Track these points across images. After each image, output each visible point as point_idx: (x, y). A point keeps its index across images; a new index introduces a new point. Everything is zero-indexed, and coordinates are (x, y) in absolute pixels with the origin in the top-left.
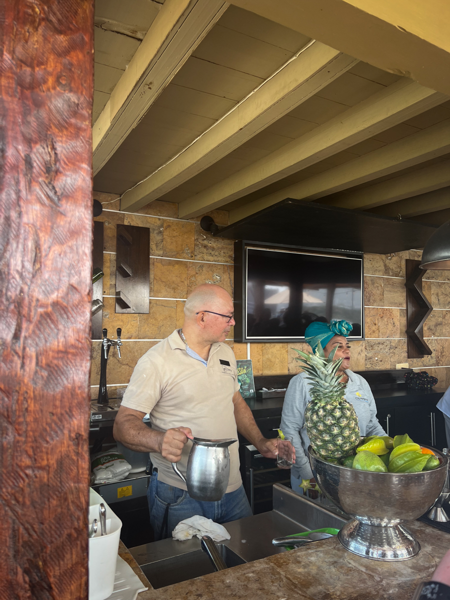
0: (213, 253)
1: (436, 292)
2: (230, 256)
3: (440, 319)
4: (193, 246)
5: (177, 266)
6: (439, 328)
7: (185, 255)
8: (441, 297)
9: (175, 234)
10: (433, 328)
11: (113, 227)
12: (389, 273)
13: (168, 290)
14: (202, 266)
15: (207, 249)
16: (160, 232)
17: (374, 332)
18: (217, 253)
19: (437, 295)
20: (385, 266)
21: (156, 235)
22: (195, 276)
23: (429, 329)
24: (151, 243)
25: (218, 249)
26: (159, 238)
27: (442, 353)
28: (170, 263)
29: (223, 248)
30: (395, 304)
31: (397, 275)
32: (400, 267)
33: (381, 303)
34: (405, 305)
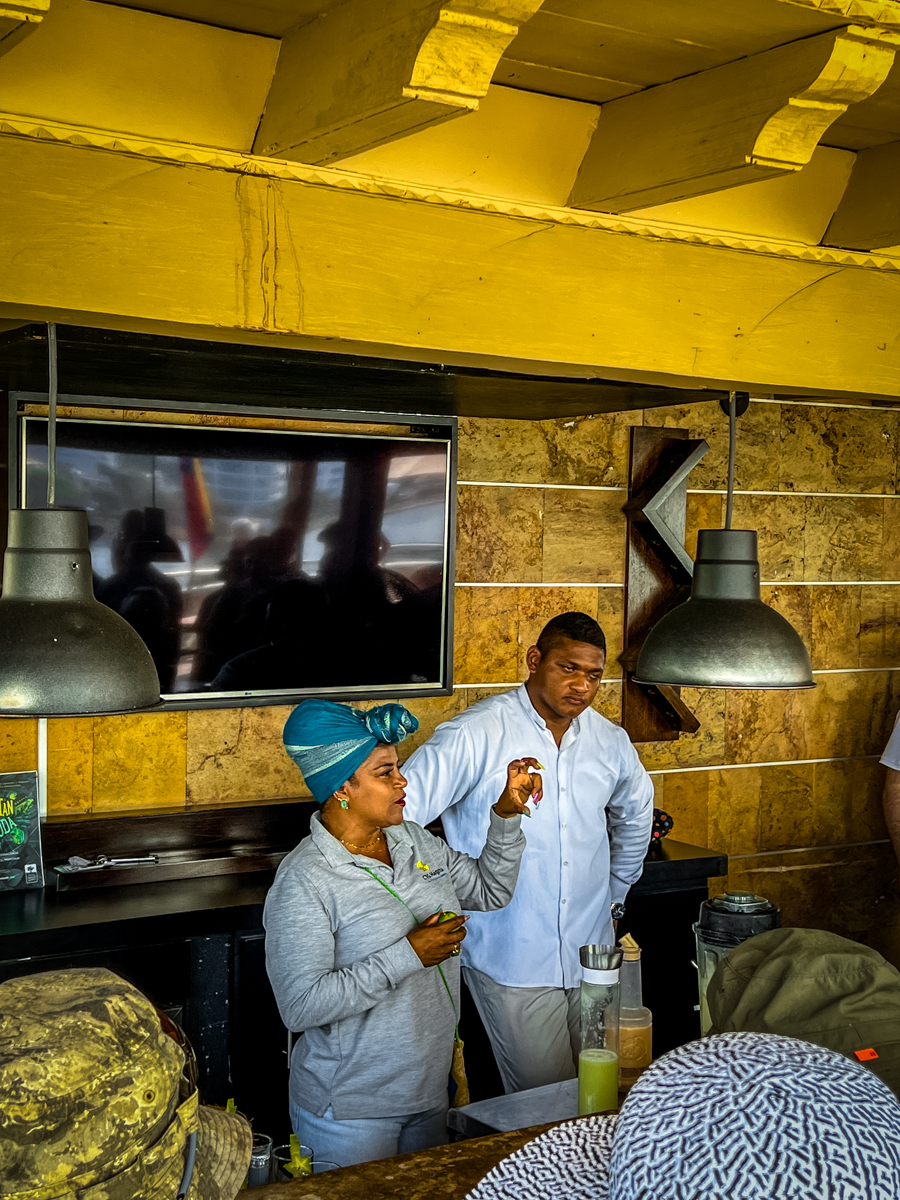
12: (564, 474)
20: (553, 451)
27: (748, 723)
30: (582, 573)
31: (593, 480)
32: (608, 453)
33: (532, 572)
34: (619, 575)
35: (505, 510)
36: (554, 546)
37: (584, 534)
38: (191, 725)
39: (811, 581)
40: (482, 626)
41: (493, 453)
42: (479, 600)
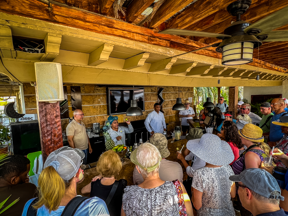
0: (100, 91)
1: (166, 96)
2: (105, 92)
3: (168, 103)
4: (94, 90)
5: (89, 96)
6: (167, 105)
7: (91, 93)
8: (168, 97)
9: (88, 87)
10: (165, 105)
11: (69, 87)
12: (152, 92)
13: (87, 103)
14: (97, 95)
15: (98, 90)
16: (84, 87)
17: (148, 108)
18: (101, 91)
19: (167, 96)
20: (151, 90)
21: (82, 88)
22: (95, 98)
23: (164, 106)
24: (81, 90)
25: (101, 90)
26: (83, 89)
27: (168, 112)
28: (87, 95)
29: (103, 89)
30: (154, 100)
31: (155, 92)
32: (156, 90)
33: (150, 100)
34: (157, 100)
35: (148, 95)
36: (152, 98)
37: (154, 97)
38: (124, 115)
39: (172, 100)
40: (146, 105)
41: (147, 90)
42: (146, 103)
